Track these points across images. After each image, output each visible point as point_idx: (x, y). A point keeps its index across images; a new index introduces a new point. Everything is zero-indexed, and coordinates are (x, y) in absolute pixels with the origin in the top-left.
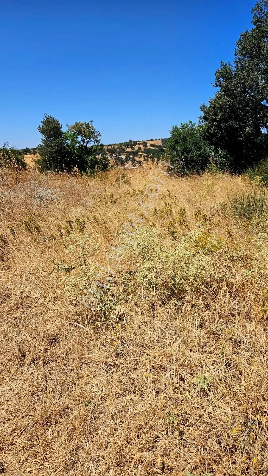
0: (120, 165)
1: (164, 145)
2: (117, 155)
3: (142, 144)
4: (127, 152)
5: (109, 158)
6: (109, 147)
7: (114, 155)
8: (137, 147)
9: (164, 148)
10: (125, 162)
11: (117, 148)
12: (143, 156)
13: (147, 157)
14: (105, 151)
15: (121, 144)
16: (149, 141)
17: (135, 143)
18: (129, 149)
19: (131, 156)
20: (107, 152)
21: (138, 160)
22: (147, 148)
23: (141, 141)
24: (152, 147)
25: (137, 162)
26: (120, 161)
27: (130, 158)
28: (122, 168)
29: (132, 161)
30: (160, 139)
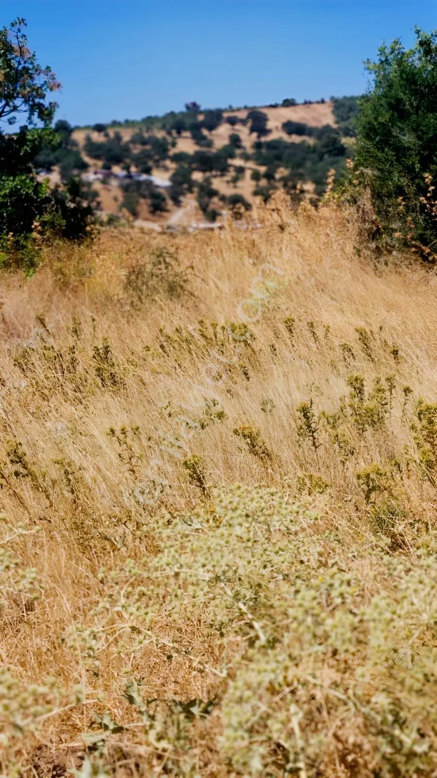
0: (148, 216)
1: (343, 124)
2: (133, 169)
3: (243, 122)
4: (179, 158)
5: (97, 186)
6: (97, 137)
7: (117, 170)
8: (221, 136)
9: (343, 140)
10: (170, 202)
11: (133, 141)
12: (248, 174)
13: (269, 176)
14: (77, 154)
15: (150, 121)
16: (275, 106)
17: (214, 118)
18: (186, 145)
19: (197, 176)
20: (87, 159)
22: (269, 138)
23: (239, 110)
24: (290, 133)
25: (223, 198)
26: (144, 197)
27: (191, 184)
28: (156, 227)
29: (199, 199)
30: (327, 99)
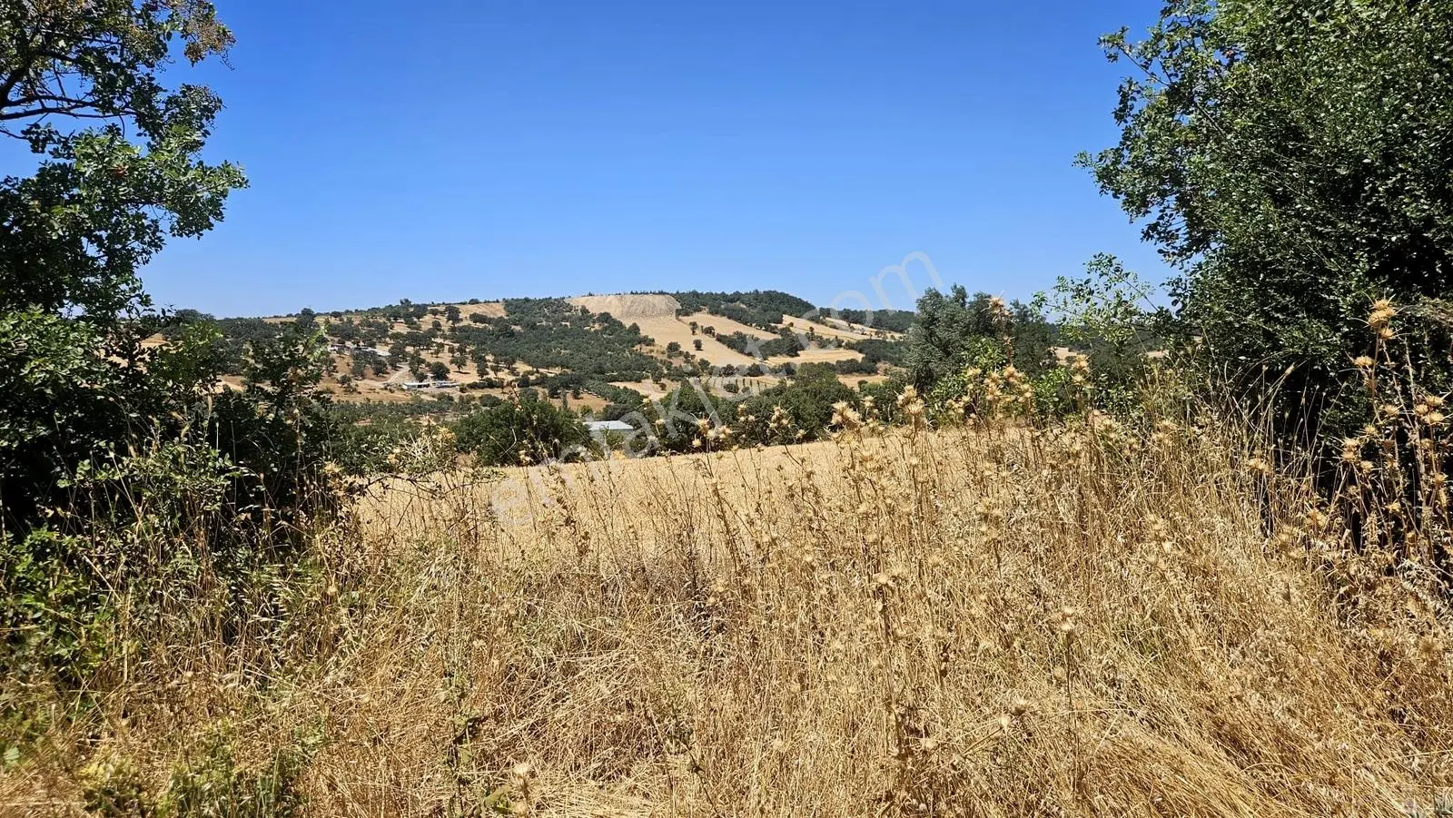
0: (373, 377)
1: (511, 317)
2: (361, 344)
3: (442, 313)
4: (396, 336)
5: (334, 355)
6: (333, 320)
7: (348, 344)
8: (427, 322)
9: (513, 327)
10: (389, 367)
11: (361, 324)
12: (446, 348)
13: (461, 350)
14: (318, 332)
15: (374, 311)
16: (464, 304)
17: (421, 310)
18: (401, 328)
19: (409, 349)
20: (326, 336)
21: (433, 360)
22: (461, 324)
23: (439, 305)
24: (475, 322)
25: (429, 365)
26: (370, 363)
27: (405, 355)
28: (379, 385)
29: (411, 364)
30: (500, 300)
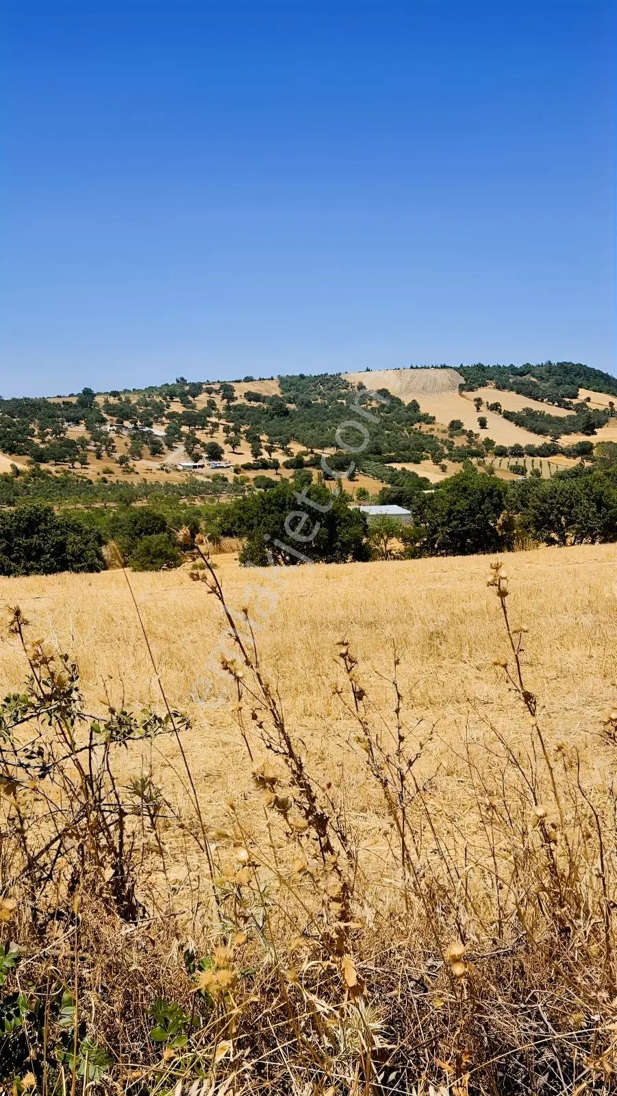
0: (150, 457)
1: (286, 395)
2: (139, 423)
3: (217, 392)
4: (172, 416)
5: (112, 435)
6: (112, 400)
7: (127, 423)
8: (201, 401)
9: (288, 405)
10: (166, 447)
11: (138, 404)
12: (221, 427)
13: (236, 430)
14: (99, 410)
15: (151, 389)
16: (239, 382)
17: (196, 389)
18: (177, 407)
19: (185, 429)
20: (105, 416)
21: (207, 440)
22: (236, 403)
23: (214, 383)
24: (250, 400)
25: (203, 445)
26: (146, 443)
27: (181, 434)
28: (155, 465)
29: (186, 445)
30: (275, 377)
